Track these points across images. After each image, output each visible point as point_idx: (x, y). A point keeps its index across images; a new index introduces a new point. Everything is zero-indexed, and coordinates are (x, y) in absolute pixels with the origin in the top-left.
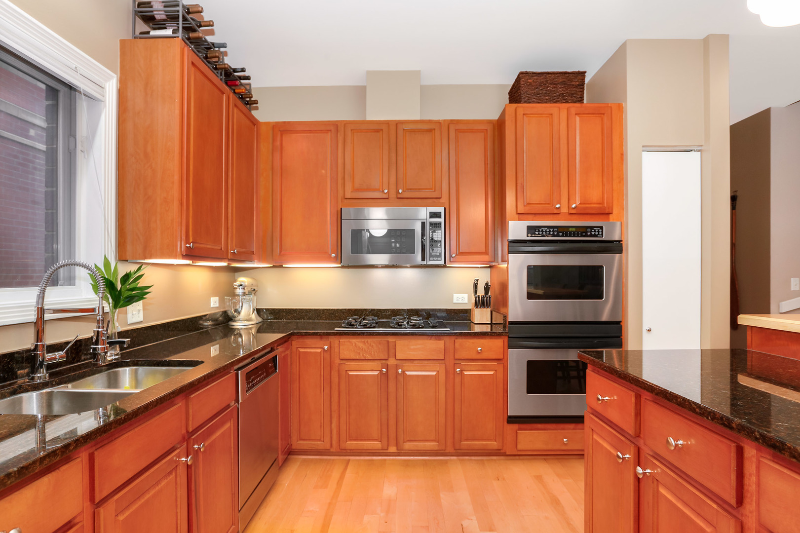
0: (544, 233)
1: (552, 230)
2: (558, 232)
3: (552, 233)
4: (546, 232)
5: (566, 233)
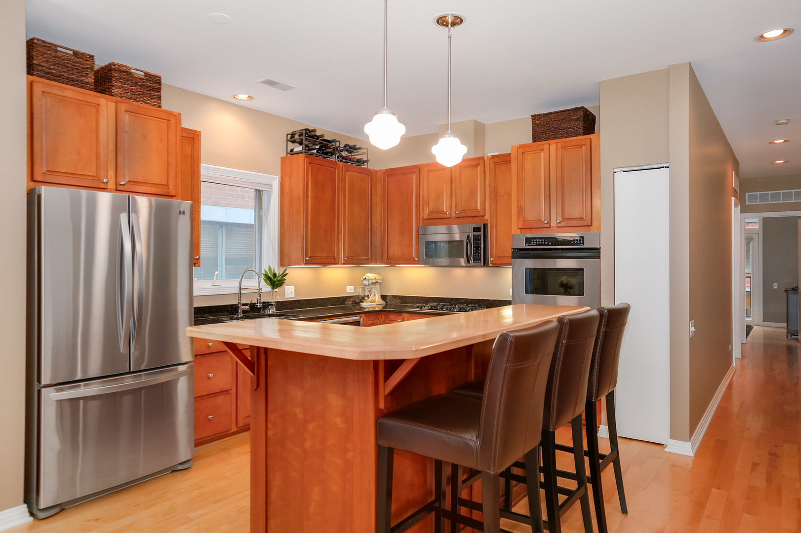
0: (538, 243)
1: (543, 240)
2: (548, 242)
3: (543, 243)
4: (539, 242)
5: (554, 242)
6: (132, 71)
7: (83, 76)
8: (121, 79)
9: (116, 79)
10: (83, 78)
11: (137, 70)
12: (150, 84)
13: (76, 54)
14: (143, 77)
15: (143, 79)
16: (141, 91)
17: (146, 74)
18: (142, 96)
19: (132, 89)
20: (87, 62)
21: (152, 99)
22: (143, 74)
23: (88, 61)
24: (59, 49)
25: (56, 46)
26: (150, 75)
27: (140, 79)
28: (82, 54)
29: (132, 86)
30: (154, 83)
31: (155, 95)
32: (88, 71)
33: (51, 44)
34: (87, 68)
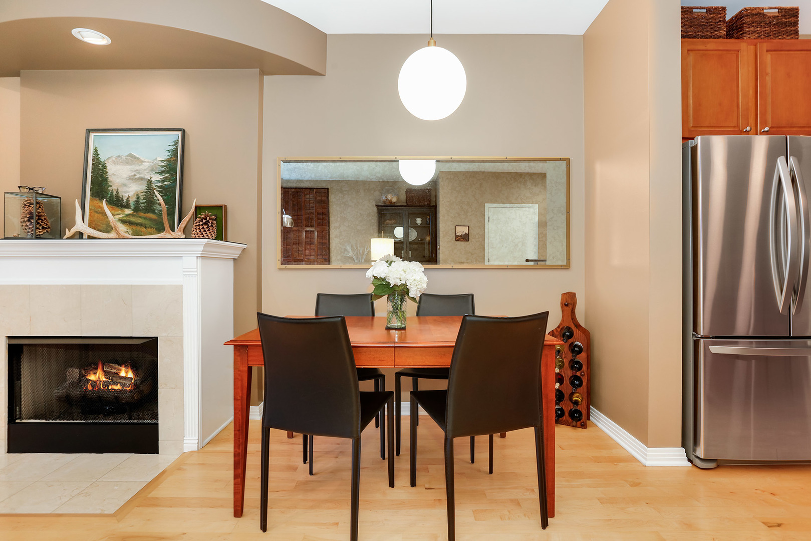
6: (765, 11)
7: (716, 31)
8: (753, 23)
9: (748, 25)
10: (716, 33)
11: (771, 8)
12: (786, 19)
13: (709, 10)
14: (777, 14)
15: (778, 16)
16: (775, 31)
17: (780, 10)
18: (776, 35)
19: (766, 31)
20: (720, 16)
21: (788, 36)
22: (777, 10)
23: (720, 14)
24: (694, 10)
25: (692, 8)
26: (786, 9)
27: (774, 17)
28: (716, 8)
29: (766, 28)
30: (791, 17)
31: (792, 31)
32: (720, 25)
33: (688, 7)
34: (720, 21)
